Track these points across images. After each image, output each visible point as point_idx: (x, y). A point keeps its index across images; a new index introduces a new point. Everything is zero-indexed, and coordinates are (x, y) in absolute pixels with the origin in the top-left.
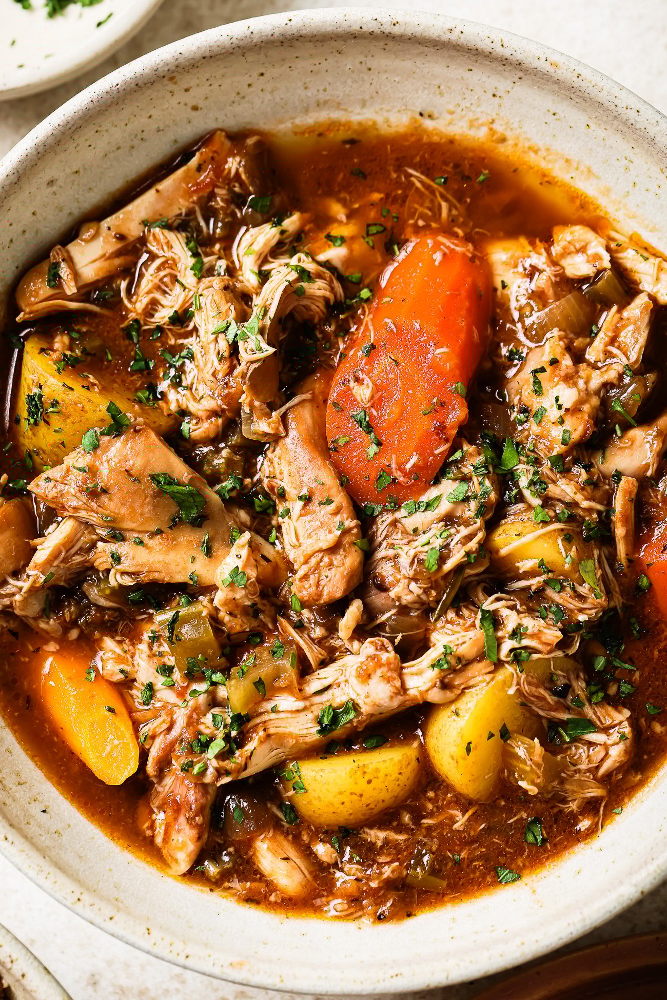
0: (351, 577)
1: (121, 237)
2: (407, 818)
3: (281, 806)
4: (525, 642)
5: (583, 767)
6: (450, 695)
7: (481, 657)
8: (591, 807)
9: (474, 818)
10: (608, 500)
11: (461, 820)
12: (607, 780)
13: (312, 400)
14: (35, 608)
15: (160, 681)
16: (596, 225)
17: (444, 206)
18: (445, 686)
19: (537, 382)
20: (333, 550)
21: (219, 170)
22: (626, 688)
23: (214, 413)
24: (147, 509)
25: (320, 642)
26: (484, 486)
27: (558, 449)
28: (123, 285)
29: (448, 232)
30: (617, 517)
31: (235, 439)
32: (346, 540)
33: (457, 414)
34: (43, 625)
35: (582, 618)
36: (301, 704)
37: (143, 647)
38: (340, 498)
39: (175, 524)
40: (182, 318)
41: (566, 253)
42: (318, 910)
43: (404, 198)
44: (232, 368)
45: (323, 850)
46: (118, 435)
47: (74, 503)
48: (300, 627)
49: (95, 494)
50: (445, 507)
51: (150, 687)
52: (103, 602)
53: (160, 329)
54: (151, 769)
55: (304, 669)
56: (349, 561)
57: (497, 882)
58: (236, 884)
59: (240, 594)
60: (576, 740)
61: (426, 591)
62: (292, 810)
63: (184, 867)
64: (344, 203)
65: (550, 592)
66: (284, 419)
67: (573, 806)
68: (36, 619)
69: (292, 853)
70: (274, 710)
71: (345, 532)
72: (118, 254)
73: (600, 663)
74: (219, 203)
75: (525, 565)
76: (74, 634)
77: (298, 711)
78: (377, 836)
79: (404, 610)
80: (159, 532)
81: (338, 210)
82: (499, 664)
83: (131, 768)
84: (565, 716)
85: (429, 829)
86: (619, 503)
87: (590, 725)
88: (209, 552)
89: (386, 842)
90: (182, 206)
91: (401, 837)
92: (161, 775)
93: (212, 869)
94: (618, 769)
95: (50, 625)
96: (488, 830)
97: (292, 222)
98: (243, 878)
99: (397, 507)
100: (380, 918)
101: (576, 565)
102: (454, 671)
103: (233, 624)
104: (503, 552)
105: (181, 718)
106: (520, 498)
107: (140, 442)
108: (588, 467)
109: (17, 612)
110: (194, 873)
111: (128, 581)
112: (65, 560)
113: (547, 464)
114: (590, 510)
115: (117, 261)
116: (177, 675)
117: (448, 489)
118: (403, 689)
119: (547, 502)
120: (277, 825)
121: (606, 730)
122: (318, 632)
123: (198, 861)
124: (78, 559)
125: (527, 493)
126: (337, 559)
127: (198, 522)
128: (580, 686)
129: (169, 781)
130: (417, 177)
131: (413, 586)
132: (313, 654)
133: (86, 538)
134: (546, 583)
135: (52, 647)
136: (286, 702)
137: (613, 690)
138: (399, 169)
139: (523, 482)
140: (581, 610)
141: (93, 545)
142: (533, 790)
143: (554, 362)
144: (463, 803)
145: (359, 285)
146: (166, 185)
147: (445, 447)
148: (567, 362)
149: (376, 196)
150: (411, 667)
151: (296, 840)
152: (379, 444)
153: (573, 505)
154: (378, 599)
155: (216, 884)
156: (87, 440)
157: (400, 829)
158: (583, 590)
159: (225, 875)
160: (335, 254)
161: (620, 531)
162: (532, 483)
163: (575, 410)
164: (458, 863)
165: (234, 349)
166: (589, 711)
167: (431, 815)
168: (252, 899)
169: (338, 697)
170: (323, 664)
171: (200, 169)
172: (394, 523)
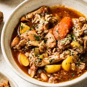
0: (54, 45)
1: (33, 14)
2: (59, 73)
3: (45, 70)
4: (74, 54)
5: (80, 68)
6: (65, 58)
7: (69, 54)
8: (80, 73)
9: (67, 74)
10: (84, 41)
11: (65, 73)
12: (82, 70)
13: (52, 30)
14: (19, 48)
15: (32, 57)
16: (84, 17)
17: (68, 15)
18: (64, 57)
19: (76, 29)
20: (53, 42)
21: (44, 9)
22: (85, 61)
23: (41, 30)
24: (33, 38)
25: (51, 53)
26: (70, 38)
27: (79, 35)
28: (33, 19)
29: (68, 17)
30: (85, 43)
31: (43, 33)
32: (54, 42)
33: (68, 31)
34: (20, 51)
35: (80, 52)
36: (48, 59)
37: (31, 53)
38: (54, 38)
39: (36, 40)
40: (38, 22)
41: (80, 19)
42: (48, 82)
43: (64, 14)
44: (43, 26)
45: (49, 76)
46: (30, 30)
47: (25, 37)
48: (49, 52)
49: (27, 36)
50: (66, 40)
51: (31, 57)
52: (27, 48)
53: (36, 23)
54: (30, 65)
55: (49, 55)
56: (55, 44)
57: (69, 80)
58: (39, 79)
59: (42, 47)
60: (79, 66)
61: (63, 47)
62: (46, 71)
63: (33, 76)
64: (57, 14)
65: (77, 49)
66: (49, 31)
67: (78, 73)
68: (19, 50)
69: (45, 75)
70: (45, 59)
71: (54, 41)
72: (32, 16)
73: (82, 58)
74: (43, 12)
75: (74, 46)
76: (23, 52)
77: (47, 60)
78: (55, 75)
79: (60, 50)
80: (34, 40)
81: (56, 15)
82: (70, 55)
83: (28, 65)
84: (78, 63)
85: (61, 74)
86: (85, 42)
87: (80, 64)
88: (39, 43)
89: (56, 75)
90: (40, 12)
91: (58, 75)
92: (31, 66)
93: (36, 77)
94: (83, 69)
95: (21, 51)
96: (68, 75)
97: (51, 15)
98: (39, 78)
99: (60, 40)
100: (55, 83)
101: (80, 46)
102: (66, 55)
103: (41, 51)
104: (72, 45)
105: (34, 59)
106: (74, 40)
107: (33, 31)
108: (82, 38)
109: (17, 49)
110: (34, 77)
111: (30, 45)
112: (23, 43)
113: (77, 37)
114: (81, 42)
115: (32, 17)
116: (34, 56)
117: (66, 39)
118: (59, 57)
119: (77, 41)
120: (44, 73)
121: (82, 65)
122: (50, 52)
123: (34, 76)
124: (25, 43)
125: (75, 40)
126: (53, 43)
127: (38, 40)
128: (80, 60)
129: (32, 67)
130: (65, 12)
131: (62, 47)
132: (50, 54)
133: (26, 41)
134: (76, 48)
135: (21, 53)
136: (46, 58)
137: (83, 61)
138: (63, 11)
139: (74, 39)
140: (80, 51)
141: (26, 42)
142: (74, 70)
143: (79, 28)
144: (65, 72)
145: (58, 21)
146: (38, 10)
147: (66, 34)
148: (80, 28)
149: (61, 13)
150: (61, 55)
151: (46, 74)
152: (59, 33)
153: (80, 41)
154: (57, 49)
155: (36, 79)
156: (27, 31)
157: (58, 74)
158: (80, 49)
159: (37, 78)
160: (56, 18)
161: (85, 44)
162: (75, 39)
163: (81, 32)
164: (64, 78)
165: (44, 24)
166: (80, 63)
167: (62, 73)
168: (40, 80)
169: (52, 58)
170: (51, 55)
171: (42, 9)
172: (60, 42)
